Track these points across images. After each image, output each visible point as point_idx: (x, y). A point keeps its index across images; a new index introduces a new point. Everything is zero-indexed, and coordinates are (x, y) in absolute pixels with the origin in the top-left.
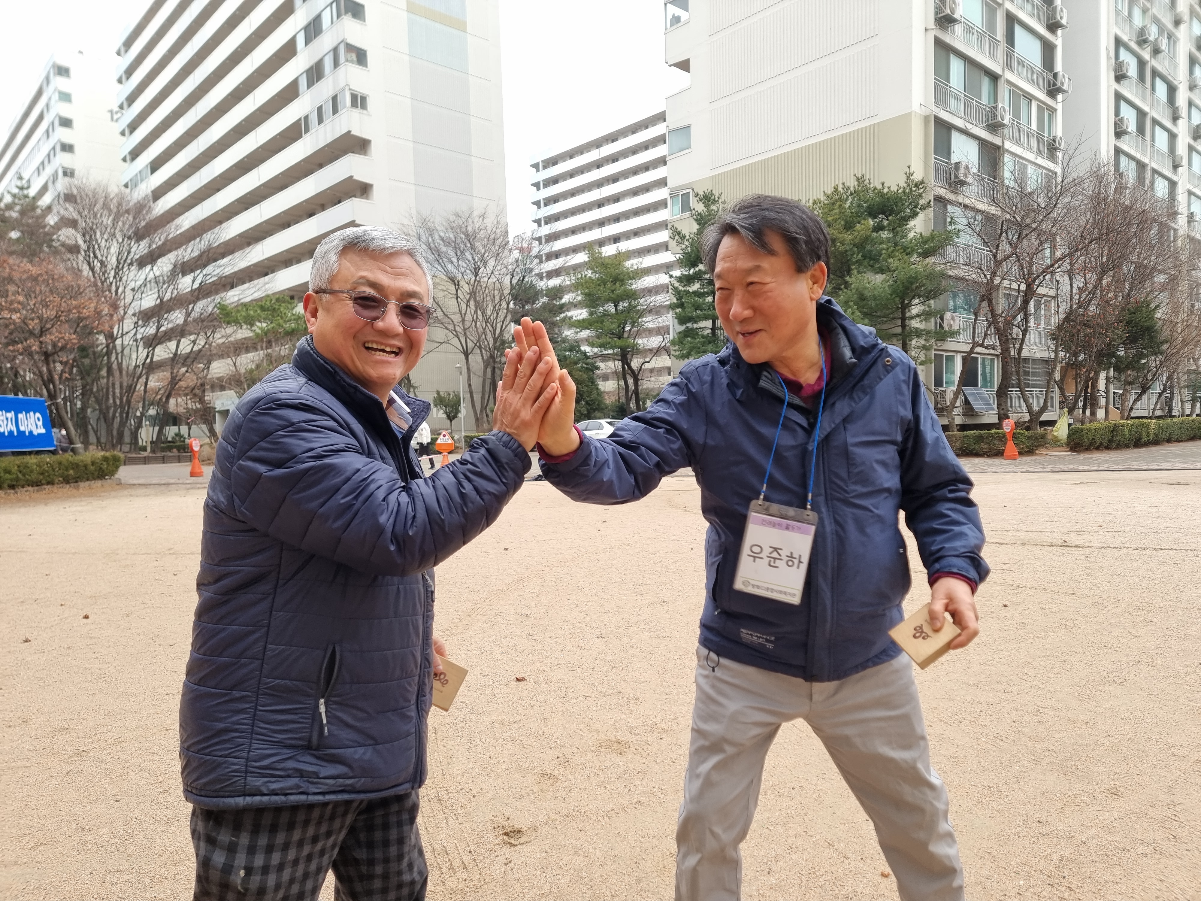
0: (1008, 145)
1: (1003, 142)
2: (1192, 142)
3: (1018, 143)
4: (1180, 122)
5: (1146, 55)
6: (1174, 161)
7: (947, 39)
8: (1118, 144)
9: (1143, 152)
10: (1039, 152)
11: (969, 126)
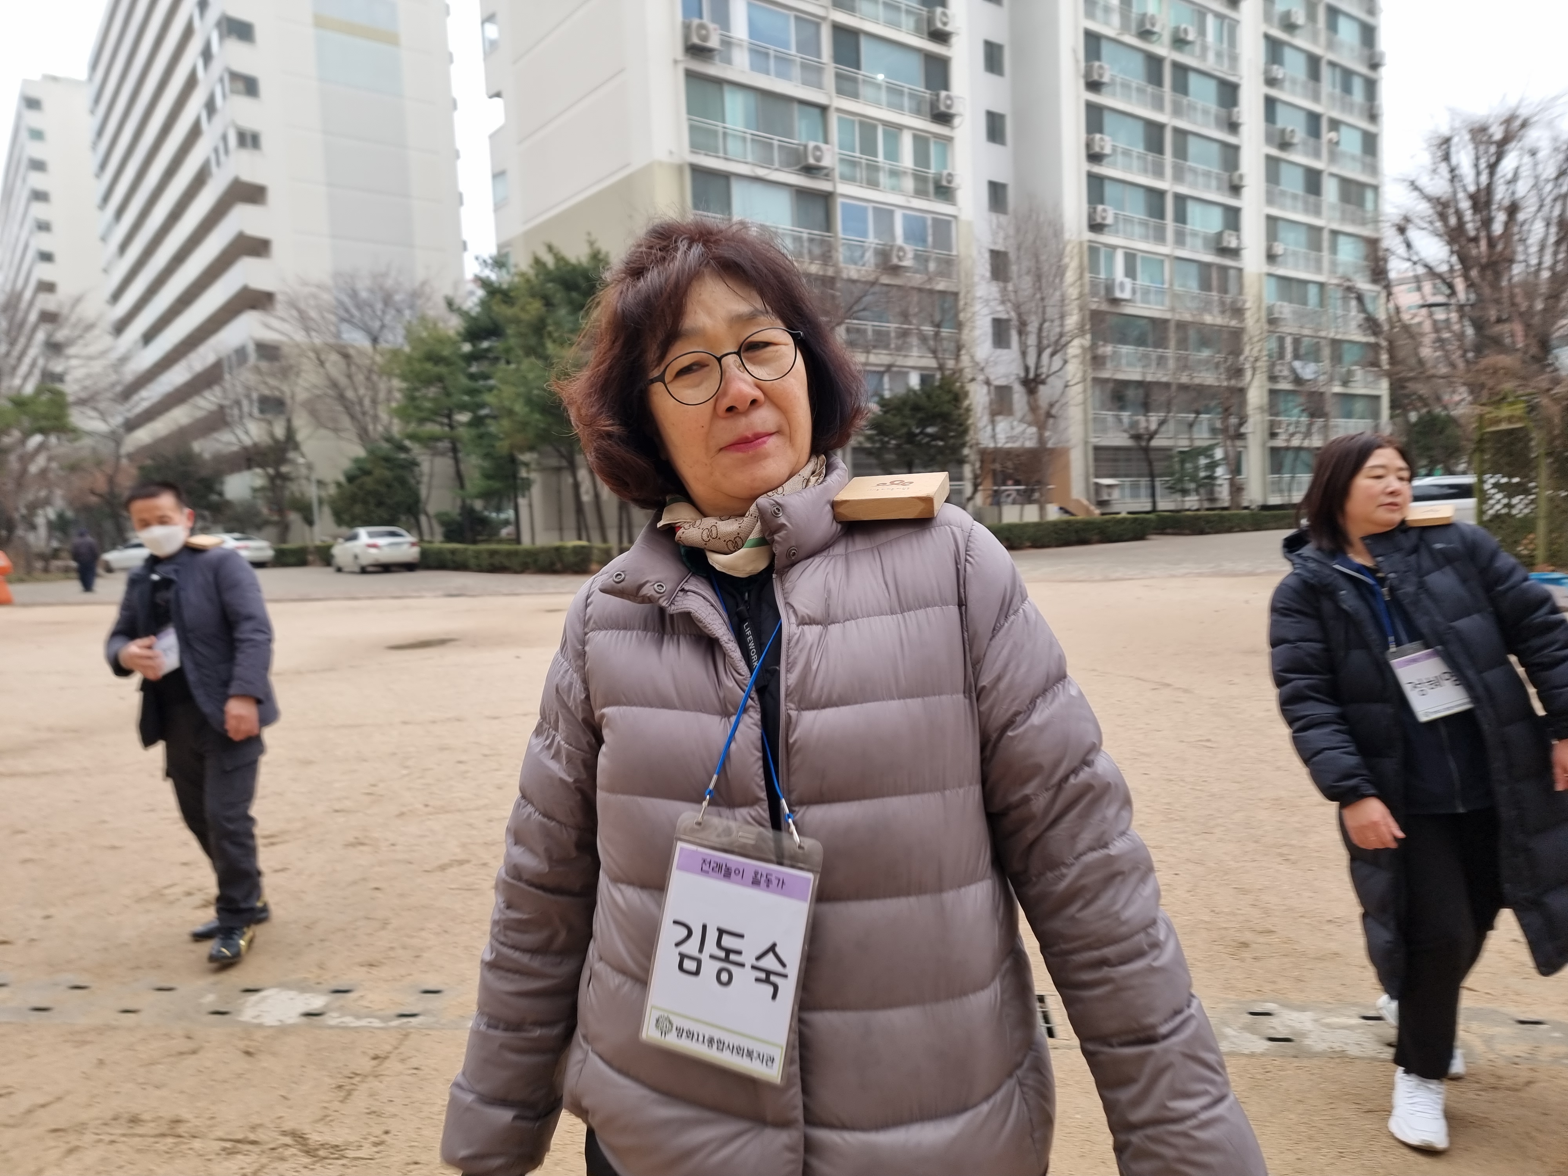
0: (843, 188)
1: (835, 186)
2: (1275, 152)
3: (873, 184)
4: (1244, 130)
5: (1162, 49)
6: (1231, 180)
7: (713, 69)
8: (1097, 169)
9: (1159, 172)
10: (920, 193)
11: (761, 172)
